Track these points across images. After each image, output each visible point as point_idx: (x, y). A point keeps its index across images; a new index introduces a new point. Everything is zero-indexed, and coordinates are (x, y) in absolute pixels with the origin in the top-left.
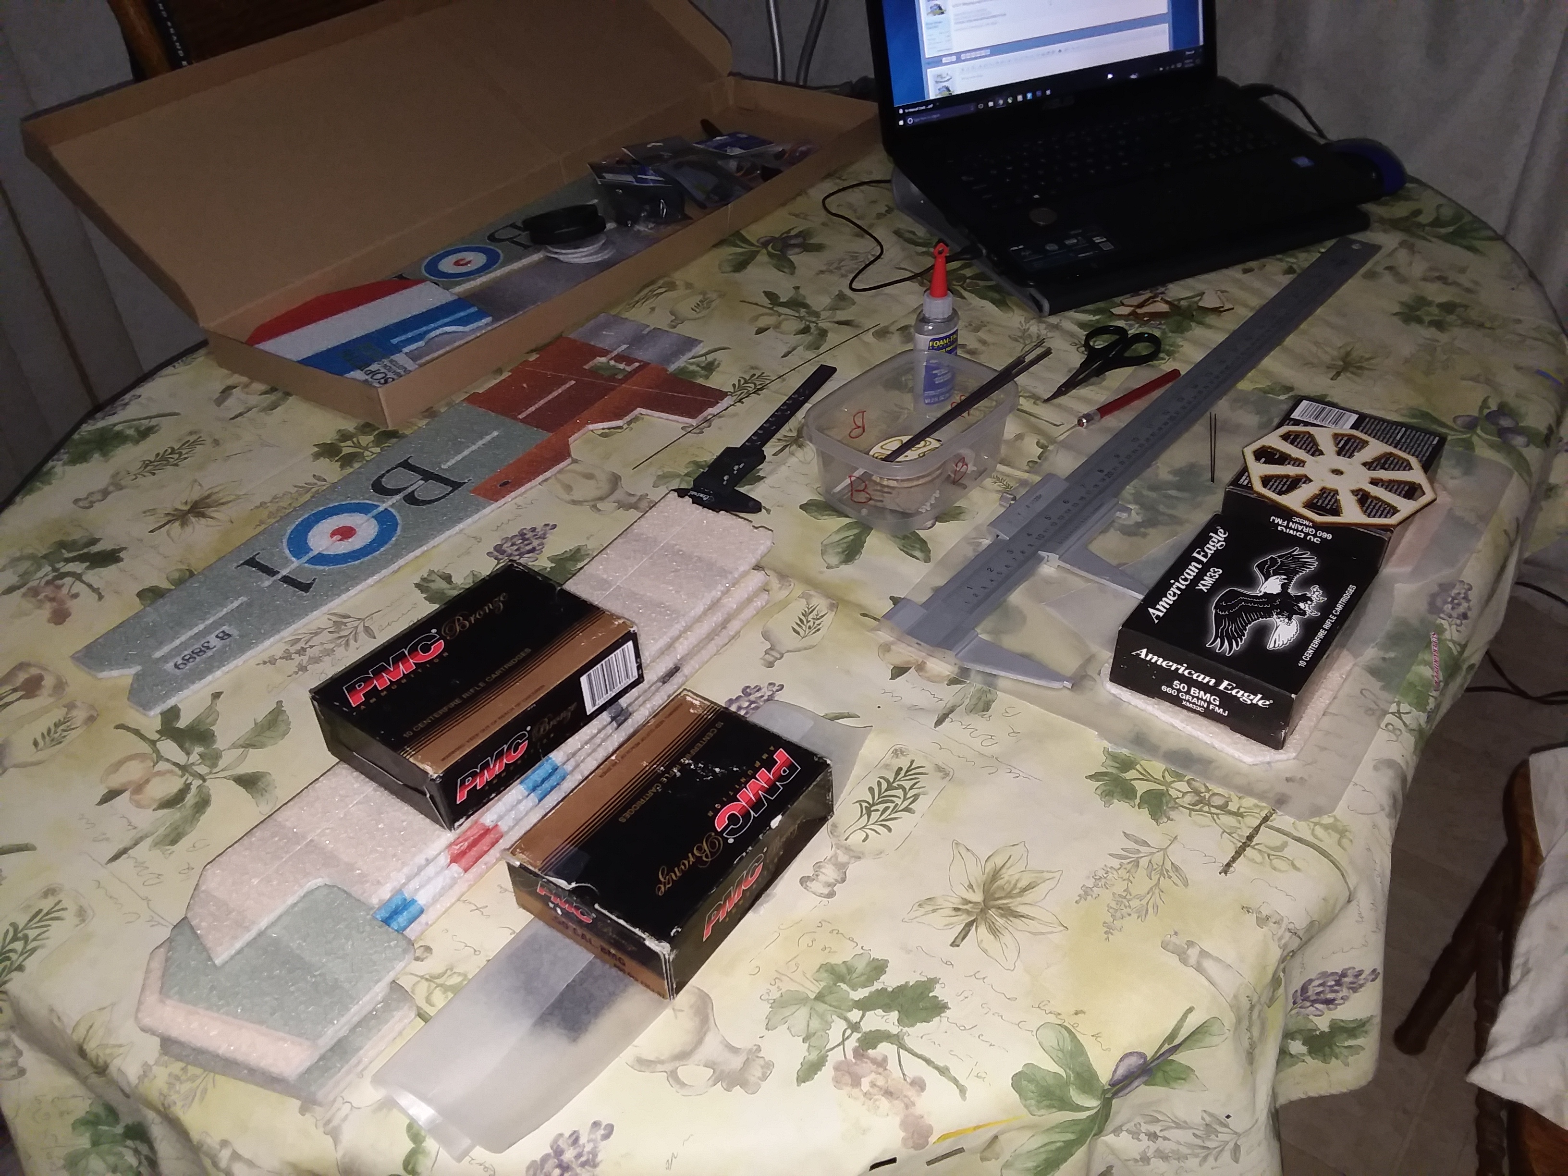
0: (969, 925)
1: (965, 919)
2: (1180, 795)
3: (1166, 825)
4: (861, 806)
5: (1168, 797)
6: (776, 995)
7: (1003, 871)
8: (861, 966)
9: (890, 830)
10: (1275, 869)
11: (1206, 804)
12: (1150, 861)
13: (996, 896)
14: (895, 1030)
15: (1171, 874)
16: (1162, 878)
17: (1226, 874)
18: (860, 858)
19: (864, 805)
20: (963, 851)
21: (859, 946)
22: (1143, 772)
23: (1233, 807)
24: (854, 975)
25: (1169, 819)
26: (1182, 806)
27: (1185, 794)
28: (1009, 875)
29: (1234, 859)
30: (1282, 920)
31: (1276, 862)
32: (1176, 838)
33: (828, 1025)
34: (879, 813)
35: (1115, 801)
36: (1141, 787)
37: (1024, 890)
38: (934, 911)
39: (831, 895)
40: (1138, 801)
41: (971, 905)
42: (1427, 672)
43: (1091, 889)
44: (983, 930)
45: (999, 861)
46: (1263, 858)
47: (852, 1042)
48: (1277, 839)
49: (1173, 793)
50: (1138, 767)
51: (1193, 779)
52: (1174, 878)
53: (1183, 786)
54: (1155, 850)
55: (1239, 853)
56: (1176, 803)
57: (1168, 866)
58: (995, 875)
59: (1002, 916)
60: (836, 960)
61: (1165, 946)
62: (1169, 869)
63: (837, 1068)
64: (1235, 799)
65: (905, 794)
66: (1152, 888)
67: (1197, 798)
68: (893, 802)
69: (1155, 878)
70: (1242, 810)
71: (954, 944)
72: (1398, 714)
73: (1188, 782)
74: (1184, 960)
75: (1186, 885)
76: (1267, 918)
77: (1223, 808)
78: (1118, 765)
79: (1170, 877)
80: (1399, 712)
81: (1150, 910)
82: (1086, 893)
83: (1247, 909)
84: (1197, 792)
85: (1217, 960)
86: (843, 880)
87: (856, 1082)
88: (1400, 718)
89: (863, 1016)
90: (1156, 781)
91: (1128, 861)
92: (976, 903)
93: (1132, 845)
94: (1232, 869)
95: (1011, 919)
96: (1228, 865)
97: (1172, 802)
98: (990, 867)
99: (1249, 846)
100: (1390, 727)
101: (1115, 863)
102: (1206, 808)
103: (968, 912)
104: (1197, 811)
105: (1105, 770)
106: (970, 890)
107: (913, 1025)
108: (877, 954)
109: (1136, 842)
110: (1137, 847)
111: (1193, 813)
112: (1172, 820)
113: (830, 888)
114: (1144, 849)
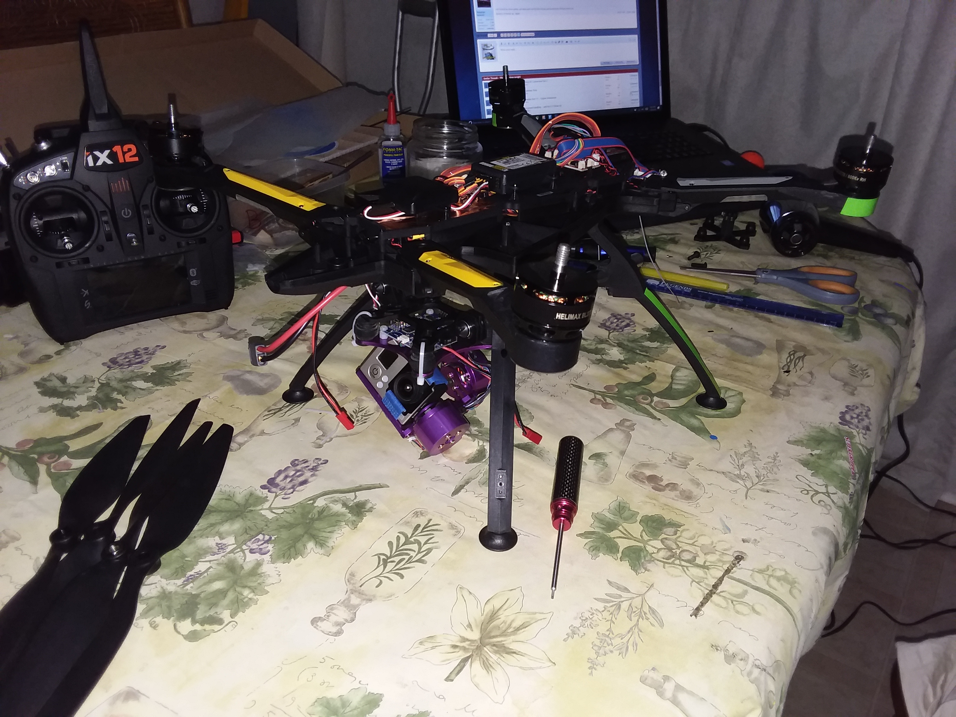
0: (465, 660)
1: (462, 655)
2: (655, 551)
3: (644, 575)
4: (379, 558)
5: (645, 552)
7: (501, 612)
8: (356, 700)
9: (402, 577)
10: (738, 612)
11: (678, 559)
12: (630, 605)
13: (493, 634)
15: (649, 616)
16: (641, 620)
17: (696, 616)
18: (370, 600)
19: (382, 557)
20: (466, 594)
21: (358, 681)
22: (625, 532)
23: (700, 561)
24: (348, 709)
25: (646, 569)
26: (658, 560)
27: (659, 550)
28: (504, 616)
29: (702, 604)
30: (748, 658)
31: (739, 607)
32: (652, 585)
34: (395, 563)
35: (601, 554)
36: (623, 544)
37: (518, 629)
38: (433, 648)
39: (338, 633)
40: (619, 555)
41: (468, 643)
42: (846, 465)
43: (578, 628)
44: (477, 665)
45: (497, 603)
46: (728, 603)
48: (739, 588)
49: (649, 548)
50: (620, 528)
51: (666, 539)
52: (652, 620)
53: (658, 544)
54: (635, 596)
55: (707, 599)
56: (653, 557)
57: (646, 609)
58: (493, 616)
59: (496, 652)
60: (333, 694)
61: (643, 680)
62: (648, 612)
64: (700, 554)
65: (420, 548)
66: (631, 629)
67: (669, 553)
68: (407, 554)
69: (635, 619)
70: (707, 564)
71: (449, 679)
72: (828, 494)
73: (662, 541)
74: (661, 694)
75: (662, 625)
76: (734, 656)
77: (692, 561)
78: (603, 526)
79: (648, 619)
80: (827, 492)
81: (630, 648)
82: (574, 632)
83: (715, 647)
84: (670, 549)
85: (691, 693)
86: (353, 620)
88: (829, 496)
90: (635, 539)
91: (611, 604)
92: (472, 641)
93: (614, 591)
94: (701, 612)
95: (504, 655)
96: (698, 609)
97: (649, 556)
98: (489, 608)
99: (714, 593)
100: (822, 503)
101: (600, 606)
102: (677, 562)
103: (465, 649)
104: (669, 563)
105: (593, 530)
106: (469, 629)
108: (374, 689)
109: (618, 588)
110: (619, 592)
111: (667, 565)
112: (648, 571)
113: (338, 627)
114: (625, 595)
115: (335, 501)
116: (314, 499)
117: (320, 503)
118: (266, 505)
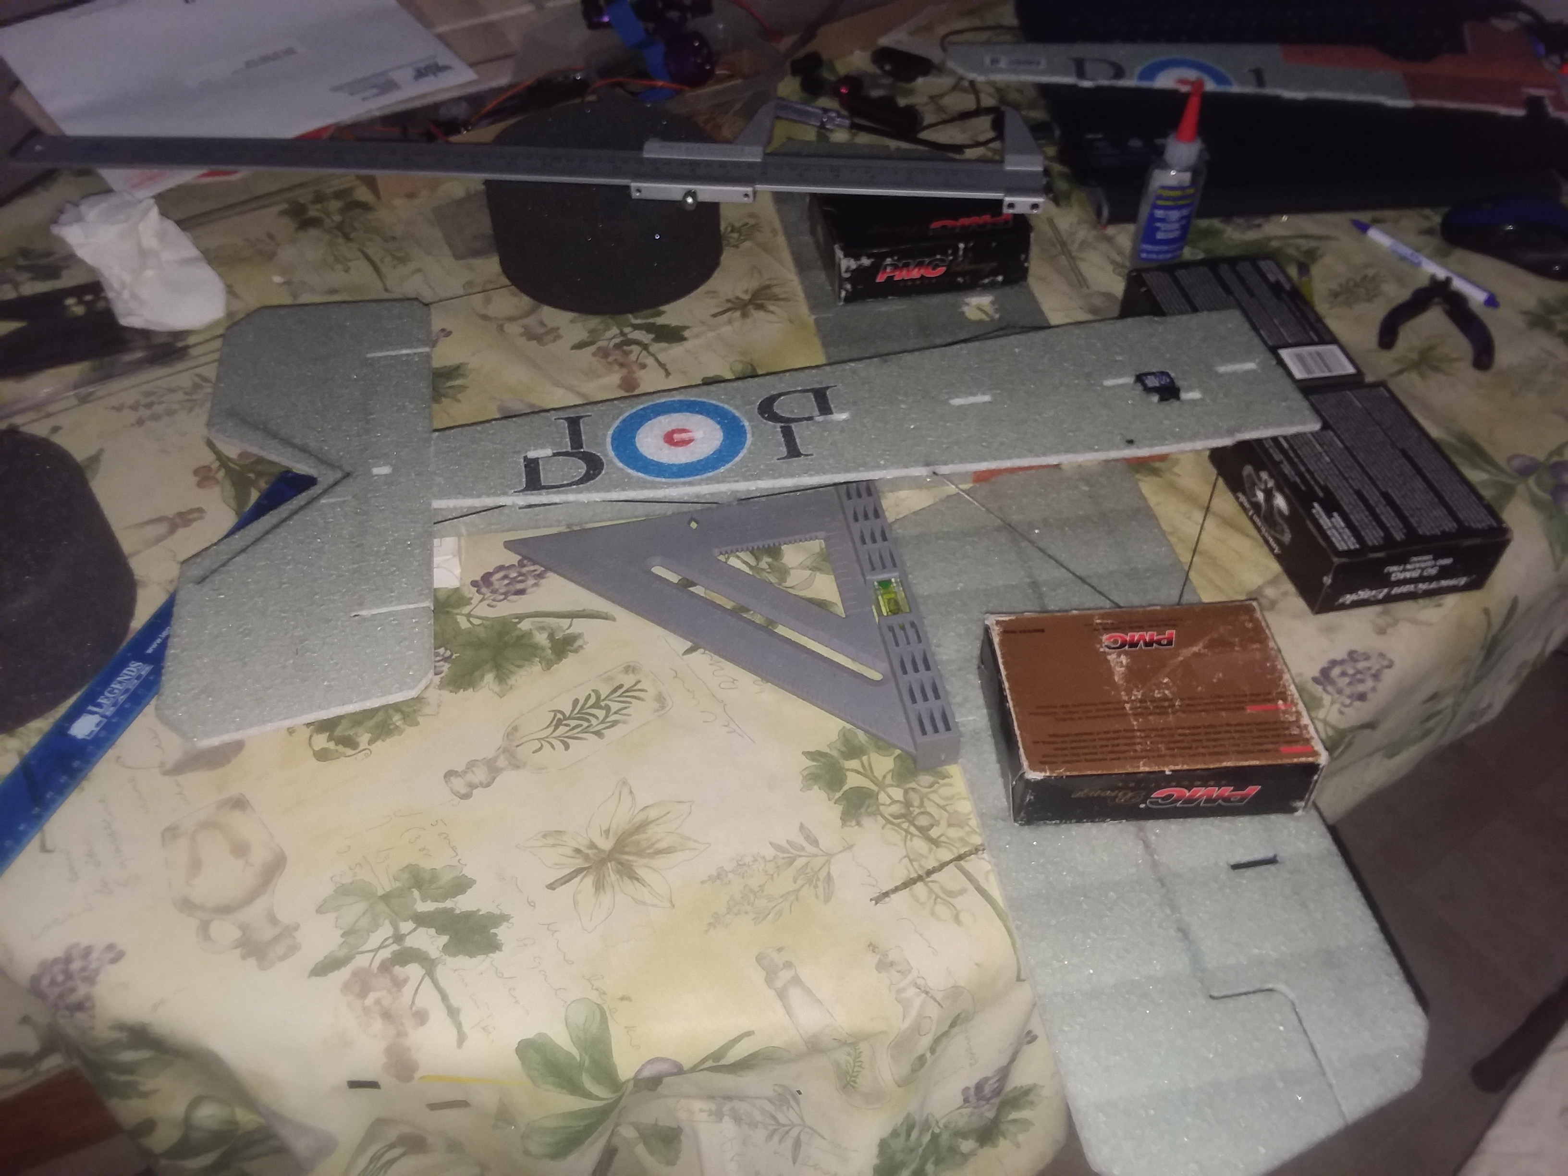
0: (578, 872)
1: (579, 863)
2: (888, 801)
3: (851, 830)
4: (555, 715)
5: (874, 801)
6: (347, 880)
7: (652, 825)
8: (446, 878)
9: (567, 747)
10: (933, 914)
11: (910, 822)
12: (808, 863)
13: (627, 849)
14: (434, 953)
15: (820, 884)
16: (807, 886)
17: (876, 903)
18: (518, 767)
19: (559, 716)
20: (625, 791)
21: (457, 858)
22: (867, 766)
23: (934, 833)
24: (434, 886)
25: (859, 824)
26: (882, 815)
27: (894, 802)
28: (654, 832)
29: (896, 889)
30: (910, 971)
31: (940, 908)
32: (851, 847)
33: (375, 926)
34: (568, 728)
35: (816, 788)
36: (853, 780)
37: (659, 852)
38: (554, 845)
39: (466, 796)
40: (838, 795)
41: (594, 851)
43: (726, 873)
44: (588, 882)
45: (653, 814)
46: (929, 898)
47: (385, 954)
48: (958, 883)
49: (883, 798)
50: (865, 758)
51: (913, 789)
52: (820, 890)
53: (897, 793)
54: (822, 853)
55: (907, 884)
56: (878, 809)
57: (822, 874)
58: (641, 827)
59: (619, 872)
60: (426, 864)
61: (759, 959)
62: (822, 878)
63: (355, 974)
64: (943, 823)
65: (607, 716)
66: (788, 893)
67: (903, 811)
68: (588, 720)
69: (800, 882)
70: (943, 839)
71: (551, 887)
73: (906, 792)
74: (769, 981)
75: (826, 901)
76: (892, 964)
77: (924, 831)
78: (844, 749)
79: (816, 887)
81: (772, 915)
82: (719, 876)
83: (872, 947)
84: (908, 804)
85: (808, 991)
86: (488, 785)
87: (363, 993)
89: (414, 930)
90: (874, 780)
91: (786, 855)
92: (601, 851)
93: (800, 840)
94: (887, 899)
95: (625, 878)
96: (886, 894)
97: (874, 808)
98: (642, 816)
99: (922, 880)
101: (770, 852)
102: (905, 825)
103: (587, 857)
104: (894, 824)
105: (828, 751)
106: (604, 836)
107: (454, 955)
108: (468, 872)
109: (807, 838)
110: (804, 843)
111: (889, 826)
112: (861, 827)
113: (469, 789)
114: (810, 849)
115: (542, 628)
116: (521, 617)
117: (525, 625)
118: (466, 610)
